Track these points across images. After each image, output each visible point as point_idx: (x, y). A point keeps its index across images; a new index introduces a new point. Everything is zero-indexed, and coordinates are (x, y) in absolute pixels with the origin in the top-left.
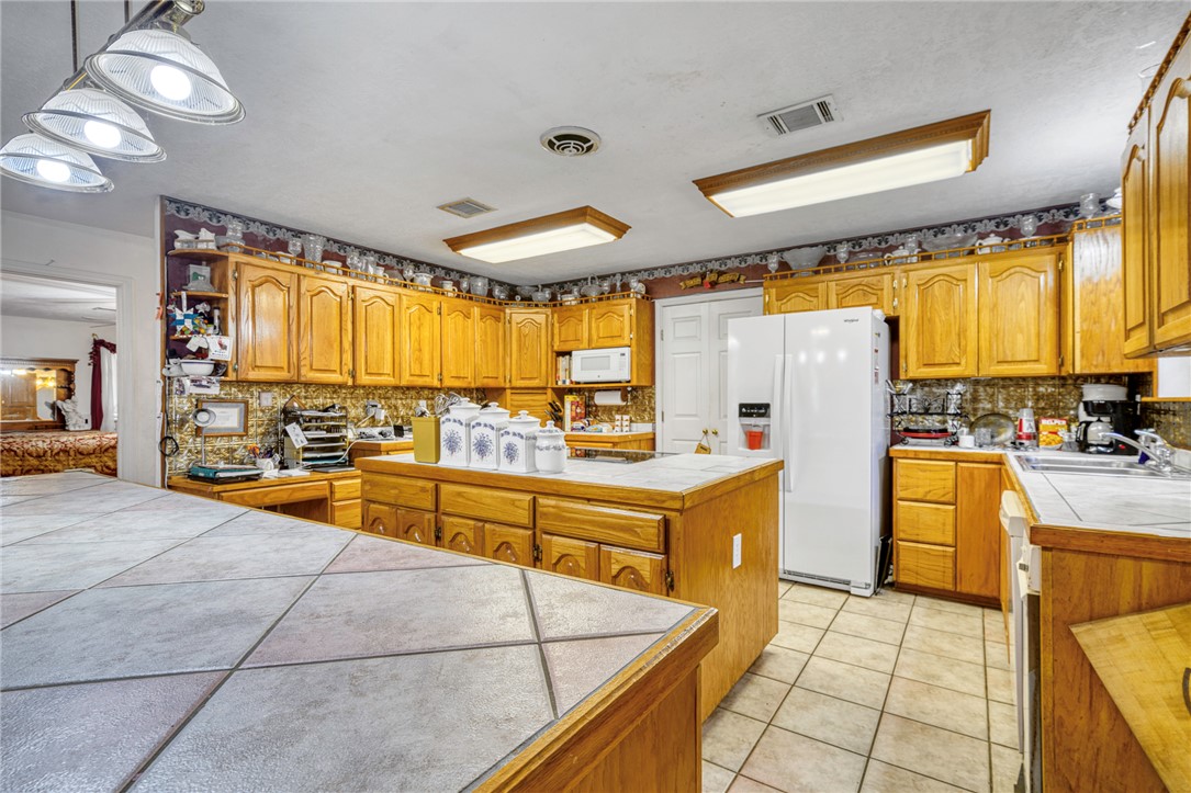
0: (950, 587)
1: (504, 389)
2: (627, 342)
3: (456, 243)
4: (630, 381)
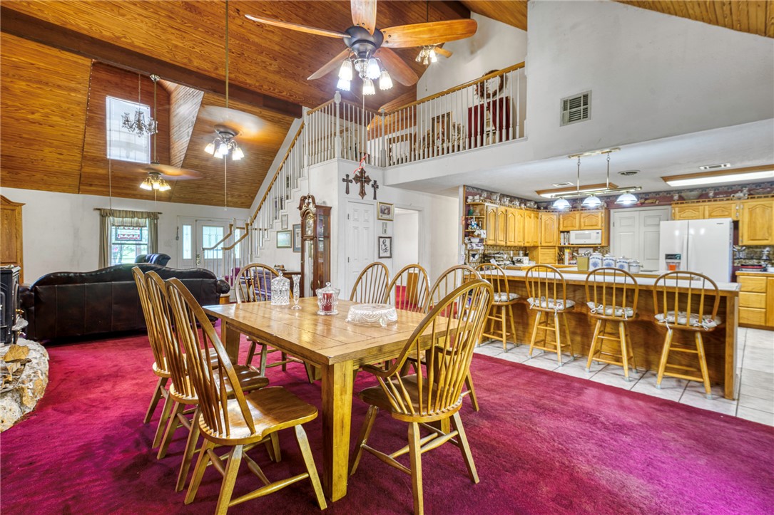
0: (763, 324)
1: (538, 247)
2: (600, 227)
3: (539, 192)
4: (601, 244)
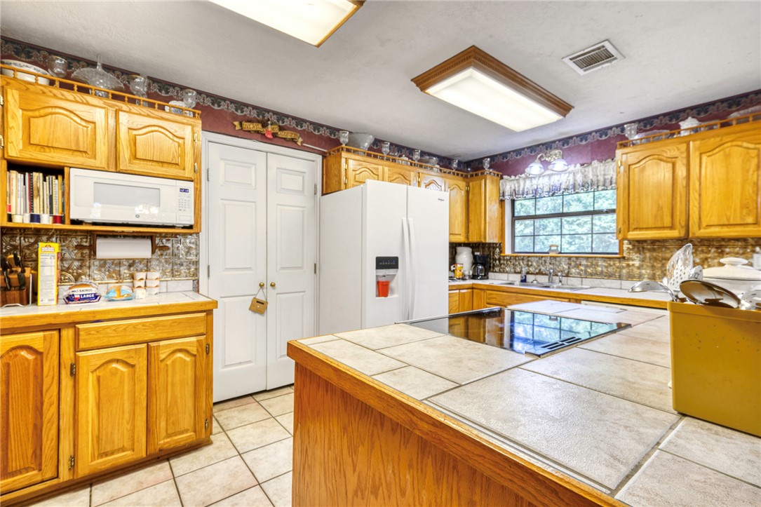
2: (189, 175)
4: (191, 227)
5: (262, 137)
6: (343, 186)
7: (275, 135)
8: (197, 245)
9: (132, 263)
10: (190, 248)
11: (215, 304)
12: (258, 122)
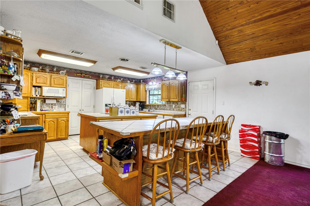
2: (65, 87)
4: (65, 97)
5: (81, 77)
6: (100, 88)
7: (84, 76)
8: (66, 101)
9: (52, 104)
10: (64, 101)
11: (70, 112)
12: (80, 73)
